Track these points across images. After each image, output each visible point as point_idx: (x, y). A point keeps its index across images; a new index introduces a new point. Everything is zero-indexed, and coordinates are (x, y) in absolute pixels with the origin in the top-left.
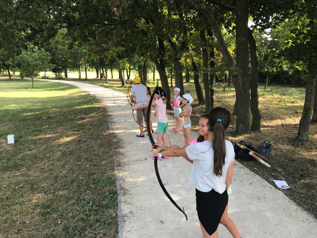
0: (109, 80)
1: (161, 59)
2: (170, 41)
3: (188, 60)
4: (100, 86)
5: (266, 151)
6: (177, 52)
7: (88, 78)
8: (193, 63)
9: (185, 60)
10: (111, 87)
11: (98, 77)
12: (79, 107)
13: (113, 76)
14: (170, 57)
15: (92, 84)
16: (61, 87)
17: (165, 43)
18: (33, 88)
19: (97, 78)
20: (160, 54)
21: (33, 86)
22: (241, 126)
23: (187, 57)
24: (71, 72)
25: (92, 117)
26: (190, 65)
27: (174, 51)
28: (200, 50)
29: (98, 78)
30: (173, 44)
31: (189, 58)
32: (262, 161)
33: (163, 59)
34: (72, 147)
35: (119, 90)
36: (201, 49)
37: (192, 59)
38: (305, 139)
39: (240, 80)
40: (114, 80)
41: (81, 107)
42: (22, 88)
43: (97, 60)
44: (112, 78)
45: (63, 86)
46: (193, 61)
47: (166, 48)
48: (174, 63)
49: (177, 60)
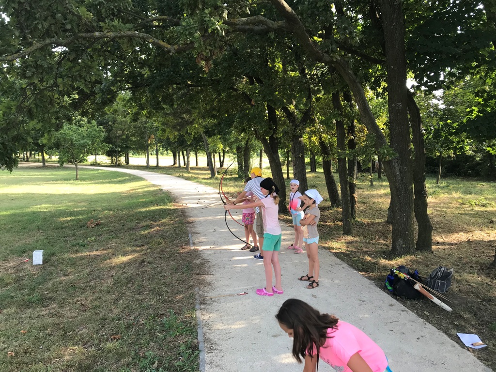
0: (192, 169)
1: (272, 136)
2: (285, 110)
3: (314, 139)
4: (179, 177)
5: (443, 284)
6: (297, 126)
7: (160, 165)
8: (322, 143)
9: (309, 138)
10: (195, 178)
11: (175, 163)
12: (143, 210)
13: (198, 163)
14: (286, 133)
15: (166, 174)
16: (119, 179)
17: (277, 113)
18: (77, 179)
19: (174, 165)
20: (270, 129)
21: (77, 177)
22: (401, 241)
23: (313, 133)
24: (134, 156)
25: (164, 225)
26: (316, 146)
27: (291, 124)
28: (332, 122)
30: (290, 115)
31: (316, 135)
32: (436, 300)
33: (274, 136)
34: (130, 271)
35: (206, 184)
36: (334, 121)
37: (320, 136)
39: (397, 168)
40: (200, 169)
41: (147, 209)
42: (61, 180)
43: (175, 138)
44: (197, 165)
45: (121, 177)
46: (321, 139)
47: (280, 120)
48: (292, 143)
49: (296, 138)
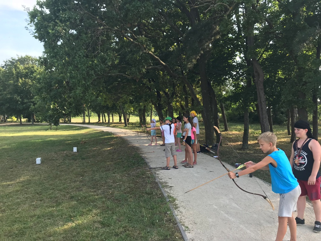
1: (159, 103)
2: (164, 92)
3: (178, 104)
6: (169, 99)
8: (181, 106)
9: (176, 104)
14: (165, 102)
17: (161, 93)
20: (158, 100)
21: (51, 128)
23: (177, 101)
26: (179, 107)
27: (167, 98)
28: (183, 97)
29: (100, 122)
30: (166, 94)
31: (178, 102)
32: (211, 151)
33: (160, 103)
37: (181, 103)
38: (246, 148)
39: (205, 114)
40: (115, 123)
44: (113, 121)
46: (181, 104)
47: (162, 96)
48: (167, 106)
49: (169, 104)
